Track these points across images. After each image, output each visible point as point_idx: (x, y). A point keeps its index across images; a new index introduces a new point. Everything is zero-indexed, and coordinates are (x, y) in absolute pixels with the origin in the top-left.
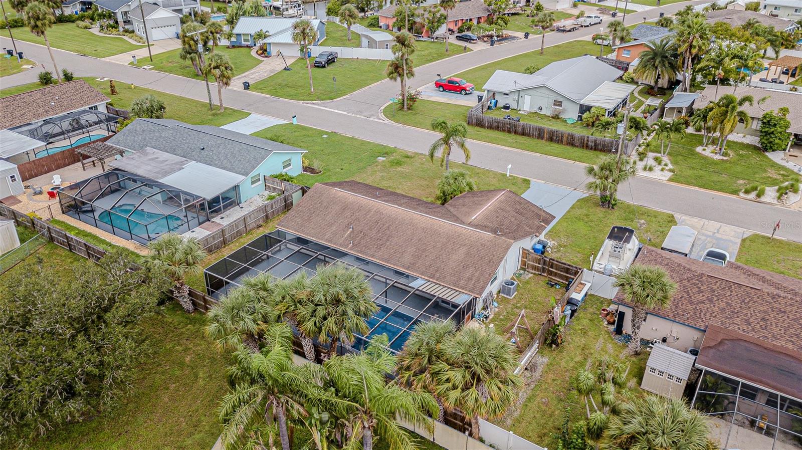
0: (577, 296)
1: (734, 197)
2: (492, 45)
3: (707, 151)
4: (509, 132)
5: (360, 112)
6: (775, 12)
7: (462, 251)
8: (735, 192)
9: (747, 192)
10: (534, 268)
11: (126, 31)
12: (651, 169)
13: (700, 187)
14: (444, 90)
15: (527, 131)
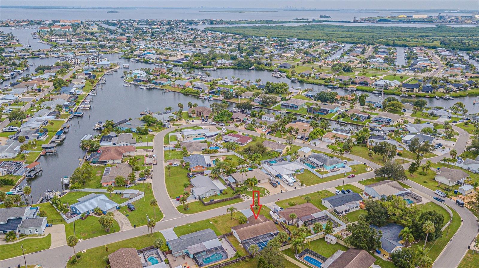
2: (151, 179)
3: (249, 190)
4: (216, 203)
7: (269, 226)
9: (264, 195)
11: (21, 236)
15: (220, 202)
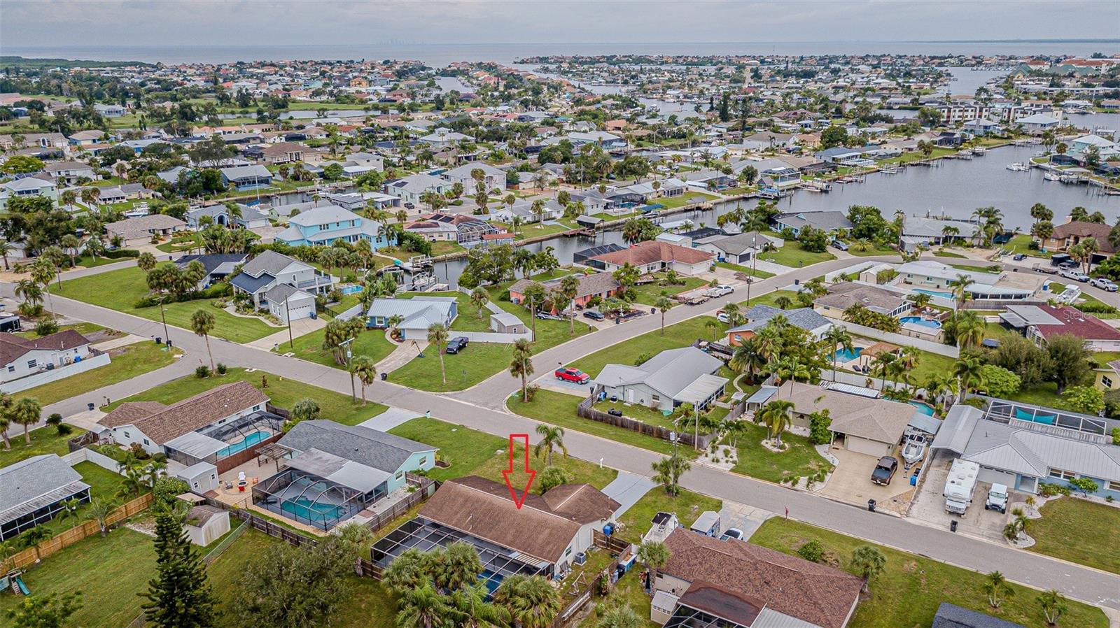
0: (625, 563)
1: (775, 485)
2: (617, 323)
3: (768, 444)
4: (611, 424)
5: (486, 404)
6: (909, 280)
7: (547, 531)
8: (778, 481)
9: (786, 481)
10: (602, 544)
11: (262, 311)
12: (718, 461)
13: (752, 476)
14: (563, 379)
15: (625, 425)
